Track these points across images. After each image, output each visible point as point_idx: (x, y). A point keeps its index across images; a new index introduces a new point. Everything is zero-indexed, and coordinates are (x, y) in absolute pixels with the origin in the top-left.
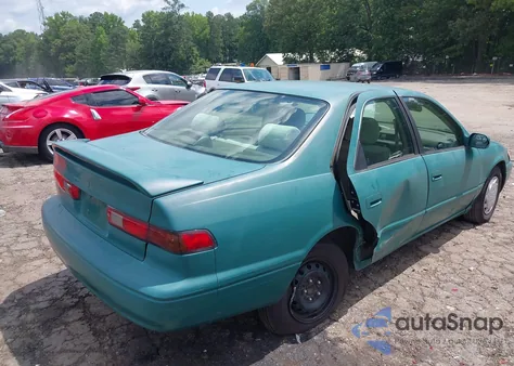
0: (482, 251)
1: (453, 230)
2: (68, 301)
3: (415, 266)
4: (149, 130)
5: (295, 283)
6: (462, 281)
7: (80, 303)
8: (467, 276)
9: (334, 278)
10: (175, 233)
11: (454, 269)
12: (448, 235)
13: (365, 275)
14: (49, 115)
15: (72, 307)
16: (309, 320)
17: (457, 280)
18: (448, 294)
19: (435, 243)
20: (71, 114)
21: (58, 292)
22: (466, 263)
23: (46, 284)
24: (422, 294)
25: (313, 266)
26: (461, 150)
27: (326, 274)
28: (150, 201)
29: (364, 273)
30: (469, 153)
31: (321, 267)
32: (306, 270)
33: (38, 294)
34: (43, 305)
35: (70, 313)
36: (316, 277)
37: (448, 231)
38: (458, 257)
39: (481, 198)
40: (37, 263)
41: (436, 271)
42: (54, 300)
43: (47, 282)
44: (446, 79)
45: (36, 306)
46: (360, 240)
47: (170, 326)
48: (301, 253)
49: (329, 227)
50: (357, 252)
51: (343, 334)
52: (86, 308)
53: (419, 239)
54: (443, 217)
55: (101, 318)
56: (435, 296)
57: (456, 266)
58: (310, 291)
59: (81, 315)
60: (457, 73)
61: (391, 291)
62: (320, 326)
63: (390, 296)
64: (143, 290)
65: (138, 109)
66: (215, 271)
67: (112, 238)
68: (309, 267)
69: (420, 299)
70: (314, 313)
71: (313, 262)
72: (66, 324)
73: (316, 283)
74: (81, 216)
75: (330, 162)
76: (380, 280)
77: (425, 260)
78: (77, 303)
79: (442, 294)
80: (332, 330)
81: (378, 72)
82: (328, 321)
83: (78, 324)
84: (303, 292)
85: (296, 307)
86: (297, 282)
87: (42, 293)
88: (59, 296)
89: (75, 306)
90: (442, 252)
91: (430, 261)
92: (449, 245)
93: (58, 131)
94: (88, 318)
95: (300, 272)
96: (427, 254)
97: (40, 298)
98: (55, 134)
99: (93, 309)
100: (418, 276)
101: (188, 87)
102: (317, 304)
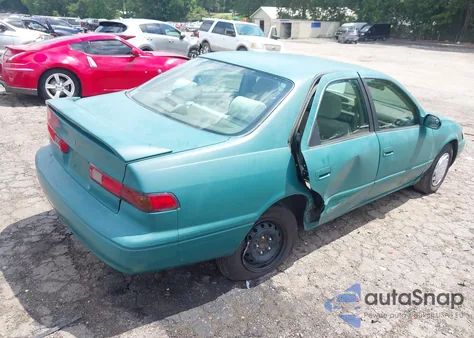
0: (422, 219)
1: (402, 198)
2: (56, 237)
3: (361, 229)
4: (134, 92)
5: (248, 238)
6: (398, 245)
7: (67, 240)
8: (404, 241)
9: (283, 236)
10: (144, 194)
11: (394, 234)
12: (397, 202)
13: (315, 234)
14: (48, 61)
15: (60, 242)
16: (259, 270)
17: (394, 244)
18: (384, 256)
19: (383, 209)
20: (69, 60)
21: (48, 228)
22: (405, 229)
23: (38, 221)
24: (362, 255)
25: (266, 225)
26: (416, 129)
27: (277, 232)
28: (125, 165)
29: (315, 232)
30: (423, 132)
31: (273, 226)
32: (259, 228)
33: (31, 229)
34: (34, 239)
35: (58, 247)
36: (268, 235)
37: (398, 199)
38: (400, 224)
39: (430, 172)
40: (32, 200)
41: (378, 234)
42: (44, 235)
43: (39, 219)
44: (430, 46)
45: (29, 239)
46: (310, 205)
47: (137, 269)
48: (254, 215)
49: (281, 195)
50: (307, 216)
51: (286, 283)
52: (70, 244)
53: (370, 205)
54: (394, 186)
55: (82, 254)
56: (372, 257)
57: (397, 232)
58: (262, 246)
59: (67, 250)
60: (442, 40)
61: (335, 250)
62: (268, 275)
63: (333, 254)
64: (114, 239)
65: (131, 59)
66: (177, 227)
67: (92, 190)
68: (263, 226)
69: (358, 259)
70: (263, 265)
71: (267, 222)
72: (54, 257)
73: (268, 239)
74: (69, 168)
75: (288, 137)
76: (327, 239)
77: (371, 224)
78: (63, 240)
79: (379, 255)
80: (278, 280)
81: (366, 33)
82: (276, 271)
83: (63, 258)
84: (255, 246)
85: (248, 259)
86: (250, 238)
87: (34, 228)
88: (49, 232)
89: (62, 242)
90: (387, 218)
91: (375, 225)
92: (394, 213)
93: (56, 76)
94: (72, 253)
95: (254, 229)
96: (374, 218)
97: (33, 233)
98: (53, 78)
99: (77, 246)
100: (362, 239)
101: (182, 38)
102: (267, 257)
